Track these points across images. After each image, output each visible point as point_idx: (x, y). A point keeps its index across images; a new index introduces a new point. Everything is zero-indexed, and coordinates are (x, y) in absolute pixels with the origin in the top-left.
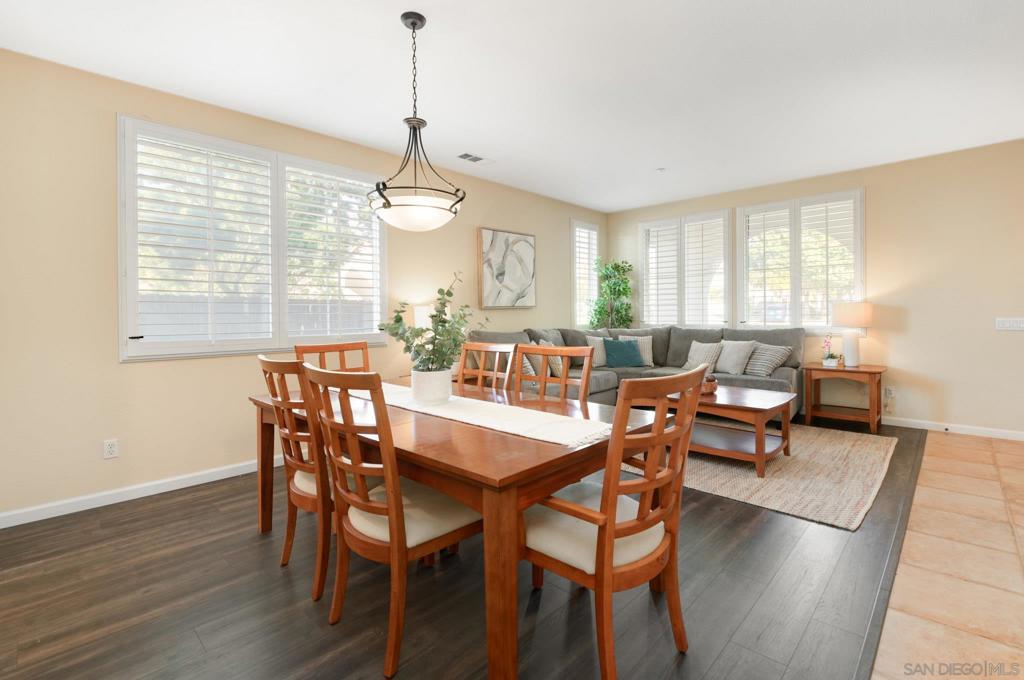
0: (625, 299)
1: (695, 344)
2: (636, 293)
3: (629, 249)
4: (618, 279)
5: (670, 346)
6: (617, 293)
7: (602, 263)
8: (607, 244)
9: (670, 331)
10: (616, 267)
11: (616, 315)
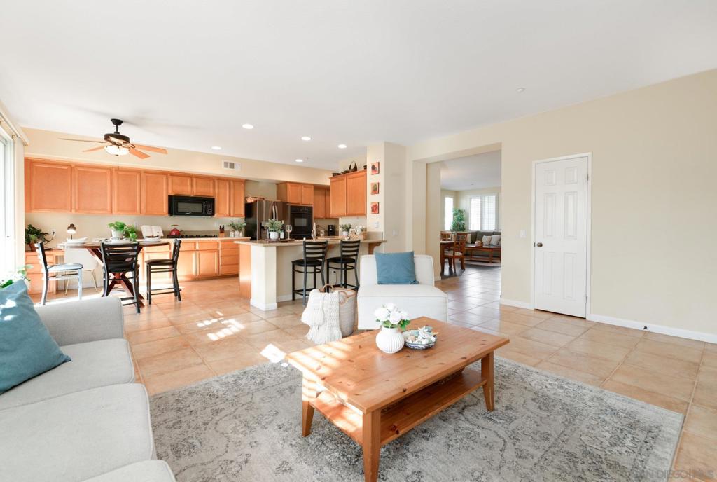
0: (462, 222)
1: (484, 236)
2: (467, 219)
3: (464, 205)
4: (460, 216)
5: (477, 236)
6: (459, 220)
7: (455, 209)
8: (456, 203)
9: (477, 233)
10: (459, 211)
11: (460, 226)
